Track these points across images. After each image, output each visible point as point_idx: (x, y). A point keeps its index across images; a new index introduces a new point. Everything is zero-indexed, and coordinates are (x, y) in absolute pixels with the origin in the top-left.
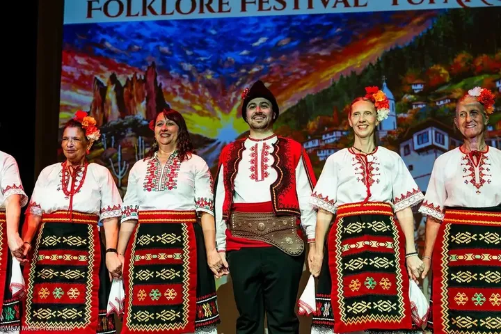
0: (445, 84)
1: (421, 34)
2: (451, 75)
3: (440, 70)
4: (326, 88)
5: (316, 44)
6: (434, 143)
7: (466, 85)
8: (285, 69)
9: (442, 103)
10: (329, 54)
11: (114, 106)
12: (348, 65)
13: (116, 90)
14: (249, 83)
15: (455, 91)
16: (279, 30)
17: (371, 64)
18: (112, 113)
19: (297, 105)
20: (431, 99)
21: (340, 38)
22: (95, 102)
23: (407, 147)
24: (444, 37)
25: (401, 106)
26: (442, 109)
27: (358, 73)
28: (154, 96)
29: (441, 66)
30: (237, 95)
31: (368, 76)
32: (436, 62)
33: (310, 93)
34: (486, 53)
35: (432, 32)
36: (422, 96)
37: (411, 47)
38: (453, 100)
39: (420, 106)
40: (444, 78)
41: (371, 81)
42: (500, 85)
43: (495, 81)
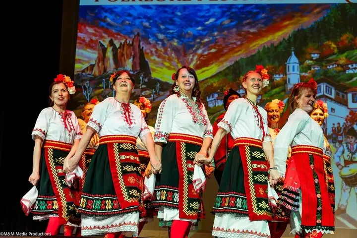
0: (334, 54)
1: (319, 20)
2: (338, 48)
3: (331, 44)
4: (253, 54)
6: (325, 94)
7: (348, 55)
9: (331, 67)
11: (111, 61)
13: (113, 50)
15: (340, 59)
17: (284, 39)
18: (110, 65)
19: (233, 65)
20: (324, 64)
22: (98, 58)
24: (334, 22)
25: (303, 68)
26: (331, 70)
27: (275, 45)
28: (138, 55)
29: (332, 42)
31: (282, 46)
32: (328, 39)
36: (319, 61)
37: (312, 29)
38: (338, 65)
39: (316, 69)
40: (333, 50)
41: (283, 50)
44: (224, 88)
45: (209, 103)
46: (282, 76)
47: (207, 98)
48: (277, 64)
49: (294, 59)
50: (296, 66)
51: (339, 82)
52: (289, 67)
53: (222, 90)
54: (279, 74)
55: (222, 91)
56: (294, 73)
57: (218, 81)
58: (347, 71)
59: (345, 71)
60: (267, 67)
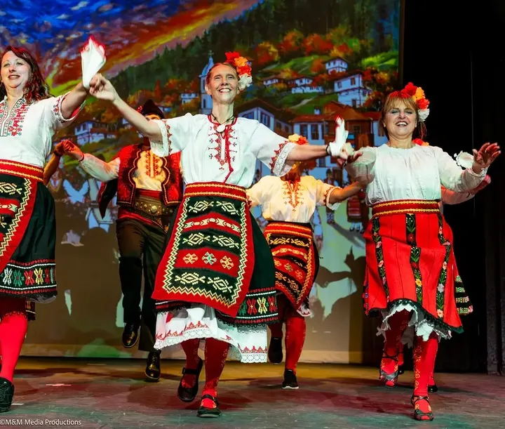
0: (275, 63)
1: (251, 9)
2: (280, 53)
3: (270, 48)
4: (149, 60)
5: (141, 11)
7: (294, 65)
8: (106, 37)
9: (269, 82)
10: (154, 23)
12: (173, 36)
14: (67, 50)
15: (283, 71)
17: (197, 37)
19: (117, 77)
20: (259, 78)
21: (163, 8)
24: (274, 12)
26: (269, 89)
27: (184, 46)
29: (270, 43)
31: (194, 49)
32: (265, 38)
33: (132, 65)
34: (318, 33)
35: (263, 7)
37: (240, 22)
38: (280, 80)
40: (273, 56)
41: (197, 56)
42: (330, 67)
43: (324, 63)
44: (103, 115)
45: (78, 138)
46: (193, 96)
47: (76, 130)
48: (185, 76)
51: (280, 106)
53: (99, 118)
54: (190, 94)
55: (100, 120)
57: (93, 104)
58: (293, 89)
59: (291, 90)
60: (171, 81)
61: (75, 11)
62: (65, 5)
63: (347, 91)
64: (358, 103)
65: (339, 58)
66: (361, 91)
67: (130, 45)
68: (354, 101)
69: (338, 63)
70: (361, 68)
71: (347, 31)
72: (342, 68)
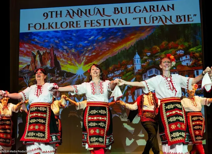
0: (158, 52)
1: (150, 35)
2: (160, 49)
3: (157, 47)
4: (115, 54)
5: (112, 38)
6: (155, 74)
7: (165, 53)
8: (101, 48)
9: (157, 59)
10: (116, 42)
11: (39, 62)
12: (123, 46)
13: (39, 56)
14: (88, 53)
15: (162, 55)
16: (98, 34)
18: (38, 65)
19: (105, 61)
20: (154, 58)
21: (120, 36)
22: (32, 61)
23: (145, 76)
24: (158, 35)
25: (142, 61)
27: (127, 49)
28: (53, 58)
30: (83, 57)
31: (131, 50)
32: (155, 44)
33: (110, 57)
34: (173, 41)
35: (153, 34)
36: (150, 57)
37: (146, 39)
39: (150, 61)
40: (158, 50)
41: (132, 52)
42: (178, 53)
43: (176, 51)
46: (131, 66)
48: (128, 59)
49: (137, 56)
50: (139, 60)
52: (135, 60)
54: (130, 65)
56: (138, 63)
60: (123, 61)
61: (90, 40)
62: (86, 38)
63: (185, 60)
64: (189, 64)
65: (181, 49)
66: (189, 60)
67: (109, 50)
68: (187, 64)
69: (181, 51)
70: (189, 52)
71: (183, 40)
72: (182, 53)
